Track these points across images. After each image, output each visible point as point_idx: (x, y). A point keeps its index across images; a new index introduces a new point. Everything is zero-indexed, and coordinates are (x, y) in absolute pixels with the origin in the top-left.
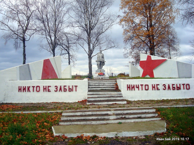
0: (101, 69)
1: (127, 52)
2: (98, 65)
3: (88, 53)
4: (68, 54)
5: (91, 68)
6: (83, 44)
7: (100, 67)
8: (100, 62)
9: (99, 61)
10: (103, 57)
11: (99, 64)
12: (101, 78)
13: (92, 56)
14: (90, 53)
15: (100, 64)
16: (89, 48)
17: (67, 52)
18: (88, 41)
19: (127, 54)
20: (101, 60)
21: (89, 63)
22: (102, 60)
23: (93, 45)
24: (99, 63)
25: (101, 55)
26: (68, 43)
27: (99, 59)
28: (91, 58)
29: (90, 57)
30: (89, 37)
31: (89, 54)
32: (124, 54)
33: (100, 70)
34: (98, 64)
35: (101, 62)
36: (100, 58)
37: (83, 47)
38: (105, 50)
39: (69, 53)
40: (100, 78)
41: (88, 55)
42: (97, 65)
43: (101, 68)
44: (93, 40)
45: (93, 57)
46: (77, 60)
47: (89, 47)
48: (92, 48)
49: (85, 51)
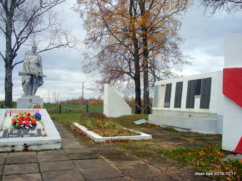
0: (32, 95)
1: (88, 62)
2: (25, 84)
5: (9, 91)
7: (30, 89)
8: (29, 77)
9: (28, 75)
10: (38, 64)
11: (28, 81)
12: (21, 148)
13: (13, 64)
14: (10, 56)
15: (31, 82)
16: (9, 43)
18: (6, 29)
19: (89, 66)
20: (32, 72)
21: (6, 79)
22: (35, 72)
23: (17, 39)
24: (28, 79)
25: (33, 57)
27: (27, 69)
28: (12, 68)
29: (9, 66)
30: (9, 19)
31: (6, 57)
32: (84, 65)
33: (29, 97)
34: (24, 82)
35: (32, 76)
36: (32, 66)
38: (46, 50)
40: (16, 149)
41: (5, 60)
42: (23, 84)
43: (33, 93)
44: (18, 26)
45: (15, 64)
47: (7, 42)
48: (16, 44)
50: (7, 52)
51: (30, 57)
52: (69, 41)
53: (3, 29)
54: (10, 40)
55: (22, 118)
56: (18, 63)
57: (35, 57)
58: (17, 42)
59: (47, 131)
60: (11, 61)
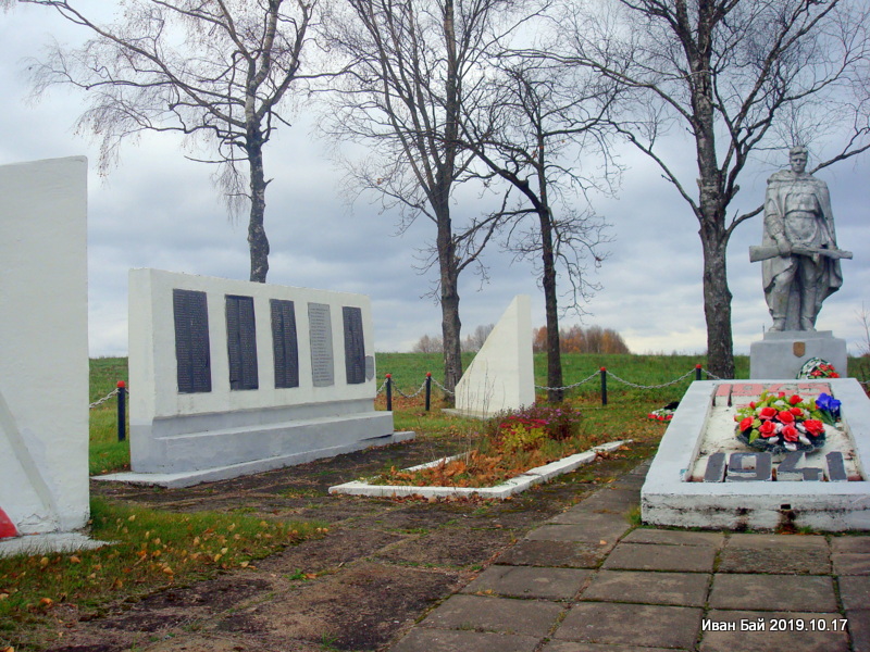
0: (802, 328)
2: (777, 289)
4: (536, 216)
5: (720, 318)
6: (654, 131)
7: (794, 308)
8: (788, 263)
9: (784, 256)
10: (819, 215)
11: (783, 278)
13: (727, 225)
14: (714, 196)
15: (798, 281)
16: (706, 154)
17: (525, 197)
18: (694, 104)
20: (798, 245)
21: (708, 278)
22: (809, 243)
23: (735, 133)
24: (783, 270)
25: (795, 190)
26: (539, 127)
27: (780, 237)
28: (725, 236)
29: (714, 230)
30: (700, 68)
31: (702, 203)
33: (792, 338)
34: (772, 285)
35: (800, 259)
36: (796, 222)
37: (649, 153)
38: (842, 157)
39: (542, 208)
41: (700, 212)
42: (767, 290)
43: (806, 322)
44: (733, 84)
45: (735, 224)
47: (699, 150)
48: (731, 152)
49: (674, 181)
50: (702, 183)
51: (784, 191)
53: (683, 107)
54: (710, 139)
55: (772, 415)
56: (744, 218)
57: (805, 190)
58: (736, 145)
59: (866, 462)
60: (720, 214)
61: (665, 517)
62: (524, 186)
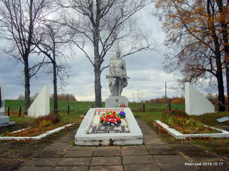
0: (118, 95)
1: (169, 62)
2: (112, 85)
3: (93, 61)
4: (52, 64)
5: (98, 92)
6: (84, 43)
7: (116, 90)
8: (115, 79)
9: (114, 77)
10: (123, 68)
11: (114, 83)
12: (107, 143)
13: (101, 69)
14: (98, 62)
15: (117, 84)
16: (96, 51)
17: (49, 59)
18: (94, 38)
19: (170, 67)
20: (117, 75)
21: (96, 82)
22: (120, 75)
23: (104, 46)
24: (114, 81)
25: (117, 61)
26: (54, 41)
27: (113, 73)
28: (100, 72)
29: (98, 70)
30: (96, 29)
31: (95, 63)
32: (165, 65)
33: (115, 98)
35: (118, 78)
36: (117, 69)
37: (82, 50)
38: (129, 54)
39: (54, 62)
40: (103, 143)
41: (94, 65)
42: (110, 86)
43: (119, 94)
44: (104, 34)
45: (103, 69)
46: (71, 75)
48: (102, 51)
49: (88, 57)
50: (95, 58)
51: (115, 61)
52: (150, 43)
53: (91, 39)
54: (98, 47)
55: (108, 116)
56: (105, 67)
57: (120, 61)
58: (104, 49)
59: (131, 128)
60: (99, 66)
61: (81, 143)
62: (49, 56)
